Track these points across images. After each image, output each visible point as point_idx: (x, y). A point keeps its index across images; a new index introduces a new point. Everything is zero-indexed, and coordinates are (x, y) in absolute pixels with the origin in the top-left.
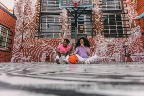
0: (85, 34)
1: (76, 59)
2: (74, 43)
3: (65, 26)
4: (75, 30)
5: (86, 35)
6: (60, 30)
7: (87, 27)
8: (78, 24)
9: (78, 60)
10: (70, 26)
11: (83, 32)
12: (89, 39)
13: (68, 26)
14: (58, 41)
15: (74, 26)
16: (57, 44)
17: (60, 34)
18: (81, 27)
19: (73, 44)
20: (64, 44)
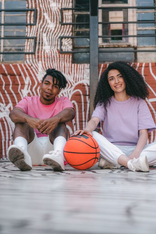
0: (129, 46)
1: (94, 151)
2: (86, 81)
3: (50, 11)
4: (91, 30)
5: (135, 48)
6: (28, 29)
7: (139, 16)
8: (100, 5)
9: (101, 157)
10: (70, 13)
11: (121, 39)
12: (147, 66)
13: (62, 10)
14: (20, 75)
15: (84, 13)
16: (15, 84)
17: (28, 46)
18: (116, 17)
19: (82, 86)
20: (43, 91)
